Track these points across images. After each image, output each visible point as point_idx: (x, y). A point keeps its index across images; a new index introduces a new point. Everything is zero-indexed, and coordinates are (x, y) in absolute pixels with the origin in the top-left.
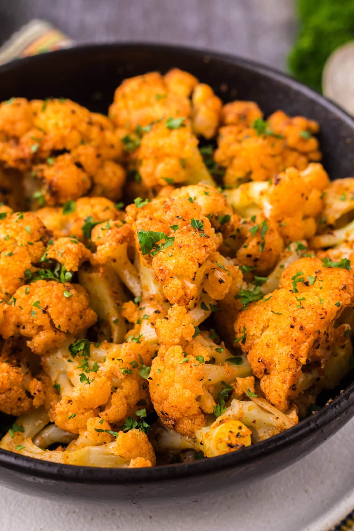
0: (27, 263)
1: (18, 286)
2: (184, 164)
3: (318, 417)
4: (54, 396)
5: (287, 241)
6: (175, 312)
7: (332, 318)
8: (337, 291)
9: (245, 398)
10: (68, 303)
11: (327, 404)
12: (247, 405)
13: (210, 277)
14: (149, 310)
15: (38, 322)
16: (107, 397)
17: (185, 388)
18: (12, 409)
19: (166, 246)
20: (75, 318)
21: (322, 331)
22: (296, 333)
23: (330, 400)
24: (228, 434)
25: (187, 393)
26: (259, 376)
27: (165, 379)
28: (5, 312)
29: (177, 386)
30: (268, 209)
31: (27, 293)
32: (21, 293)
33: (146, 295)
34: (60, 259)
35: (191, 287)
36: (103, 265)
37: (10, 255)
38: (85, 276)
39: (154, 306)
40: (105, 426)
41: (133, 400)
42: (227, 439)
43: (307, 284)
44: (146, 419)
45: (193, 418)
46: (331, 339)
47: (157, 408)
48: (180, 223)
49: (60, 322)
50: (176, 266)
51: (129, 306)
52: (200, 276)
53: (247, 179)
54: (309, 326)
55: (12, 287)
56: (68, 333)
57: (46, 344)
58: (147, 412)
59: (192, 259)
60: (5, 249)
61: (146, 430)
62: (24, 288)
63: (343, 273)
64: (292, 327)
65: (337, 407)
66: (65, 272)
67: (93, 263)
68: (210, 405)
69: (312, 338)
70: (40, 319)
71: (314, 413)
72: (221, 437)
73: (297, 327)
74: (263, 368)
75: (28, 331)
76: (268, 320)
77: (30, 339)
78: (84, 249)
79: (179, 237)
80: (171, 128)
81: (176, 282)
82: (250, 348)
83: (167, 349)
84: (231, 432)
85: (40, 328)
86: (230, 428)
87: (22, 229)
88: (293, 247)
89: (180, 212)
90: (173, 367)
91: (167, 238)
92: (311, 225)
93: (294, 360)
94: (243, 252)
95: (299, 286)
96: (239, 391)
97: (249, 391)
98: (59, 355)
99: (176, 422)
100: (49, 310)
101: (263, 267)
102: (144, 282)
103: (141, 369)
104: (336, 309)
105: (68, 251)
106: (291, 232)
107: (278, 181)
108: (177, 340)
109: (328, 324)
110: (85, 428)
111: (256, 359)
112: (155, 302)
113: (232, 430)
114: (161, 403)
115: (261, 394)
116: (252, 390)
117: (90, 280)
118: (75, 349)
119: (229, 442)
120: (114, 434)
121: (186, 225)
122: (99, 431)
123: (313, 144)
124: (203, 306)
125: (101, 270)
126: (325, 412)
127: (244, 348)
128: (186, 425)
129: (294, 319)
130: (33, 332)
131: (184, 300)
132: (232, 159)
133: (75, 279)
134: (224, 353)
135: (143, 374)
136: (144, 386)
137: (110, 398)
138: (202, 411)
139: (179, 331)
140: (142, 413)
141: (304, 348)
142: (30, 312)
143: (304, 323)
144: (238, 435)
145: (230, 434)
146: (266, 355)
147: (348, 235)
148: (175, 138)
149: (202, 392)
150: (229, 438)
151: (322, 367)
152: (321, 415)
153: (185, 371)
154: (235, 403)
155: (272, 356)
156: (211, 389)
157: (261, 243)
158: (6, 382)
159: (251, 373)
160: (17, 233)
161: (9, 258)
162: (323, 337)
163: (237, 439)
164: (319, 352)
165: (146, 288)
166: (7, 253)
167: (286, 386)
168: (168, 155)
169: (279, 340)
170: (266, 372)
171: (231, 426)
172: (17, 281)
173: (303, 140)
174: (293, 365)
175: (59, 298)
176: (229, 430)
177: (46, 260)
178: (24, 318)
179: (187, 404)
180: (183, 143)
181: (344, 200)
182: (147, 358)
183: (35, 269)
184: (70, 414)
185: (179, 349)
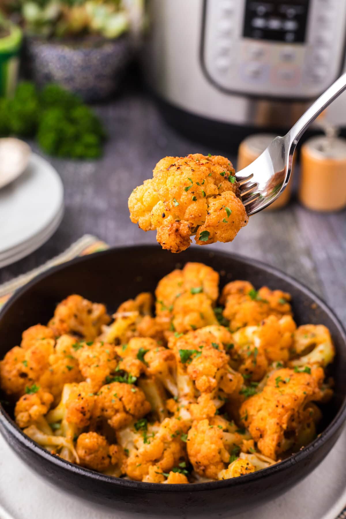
0: (107, 372)
1: (101, 387)
2: (203, 317)
3: (296, 456)
4: (124, 457)
5: (270, 361)
6: (204, 398)
7: (302, 401)
8: (304, 386)
9: (248, 452)
10: (134, 395)
11: (301, 449)
12: (250, 456)
13: (224, 378)
14: (184, 402)
15: (116, 407)
16: (162, 452)
17: (212, 443)
18: (98, 464)
19: (197, 357)
20: (139, 405)
21: (296, 409)
22: (280, 410)
23: (303, 447)
24: (240, 467)
25: (213, 446)
26: (256, 440)
27: (198, 439)
28: (95, 401)
29: (207, 442)
30: (258, 342)
31: (109, 389)
32: (104, 389)
33: (182, 393)
34: (128, 369)
35: (213, 381)
36: (155, 375)
37: (97, 366)
38: (143, 381)
39: (188, 399)
40: (160, 471)
41: (177, 456)
42: (240, 471)
43: (284, 382)
44: (186, 468)
45: (216, 464)
46: (302, 417)
47: (193, 460)
48: (204, 345)
49: (129, 407)
50: (204, 368)
51: (171, 402)
52: (218, 376)
53: (245, 325)
54: (288, 405)
55: (97, 388)
56: (133, 416)
57: (120, 422)
58: (186, 464)
59: (213, 364)
60: (93, 363)
61: (186, 475)
62: (106, 386)
63: (307, 376)
64: (277, 406)
65: (307, 450)
66: (131, 377)
67: (148, 374)
68: (226, 456)
69: (289, 413)
70: (117, 405)
71: (293, 454)
72: (236, 469)
73: (280, 406)
74: (259, 434)
75: (110, 412)
76: (261, 405)
77: (110, 418)
78: (142, 364)
79: (205, 352)
80: (193, 294)
81: (204, 378)
82: (250, 423)
83: (198, 422)
84: (242, 467)
85: (117, 411)
86: (241, 464)
87: (103, 351)
88: (275, 365)
89: (204, 338)
90: (203, 432)
91: (197, 352)
92: (286, 354)
93: (279, 426)
94: (243, 367)
95: (280, 384)
96: (244, 449)
97: (251, 448)
98: (128, 430)
99: (206, 467)
100: (123, 399)
101: (256, 377)
102: (180, 385)
103: (182, 436)
104: (304, 396)
105: (133, 364)
106: (273, 356)
107: (264, 324)
108: (205, 416)
109: (299, 406)
110: (147, 473)
111: (254, 429)
112: (188, 397)
113: (243, 466)
114: (195, 456)
115: (259, 451)
116: (253, 448)
117: (147, 384)
118: (138, 425)
119: (241, 473)
120: (166, 475)
121: (209, 345)
122: (157, 473)
123: (287, 307)
124: (219, 398)
125: (153, 378)
126: (300, 453)
127: (246, 424)
128: (212, 470)
129: (278, 402)
130: (113, 413)
131: (209, 390)
132: (234, 315)
133: (136, 384)
134: (233, 427)
135: (183, 439)
136: (184, 447)
137: (163, 453)
138: (222, 461)
139: (205, 410)
140: (183, 465)
141: (285, 418)
142: (111, 401)
143: (284, 403)
144: (246, 469)
145: (242, 468)
146: (261, 425)
147: (309, 359)
148: (196, 299)
149: (222, 447)
150: (241, 471)
151: (297, 434)
152: (298, 455)
153: (211, 433)
154: (243, 455)
155: (265, 425)
156: (227, 448)
157: (254, 362)
158: (96, 444)
159: (252, 438)
160: (100, 354)
161: (97, 369)
162: (296, 414)
163: (246, 471)
164: (294, 424)
165: (182, 390)
166: (95, 365)
167: (274, 443)
168: (192, 311)
169: (269, 414)
170: (261, 436)
171: (242, 463)
172: (100, 383)
173: (280, 305)
174: (278, 430)
175: (129, 392)
176: (241, 465)
177: (119, 371)
178: (107, 404)
179: (214, 454)
180: (201, 303)
181: (306, 337)
182: (185, 429)
183: (111, 377)
184: (137, 464)
185: (206, 422)
